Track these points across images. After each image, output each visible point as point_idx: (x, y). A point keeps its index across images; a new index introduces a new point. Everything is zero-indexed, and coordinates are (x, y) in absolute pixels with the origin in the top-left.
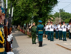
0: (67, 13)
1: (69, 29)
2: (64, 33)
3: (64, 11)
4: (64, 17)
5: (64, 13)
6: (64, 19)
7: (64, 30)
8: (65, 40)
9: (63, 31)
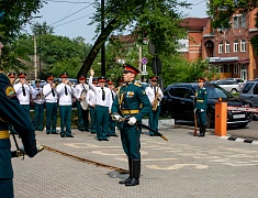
0: (60, 38)
1: (78, 97)
2: (63, 112)
3: (51, 31)
4: (49, 54)
5: (50, 40)
6: (49, 63)
7: (66, 101)
8: (66, 134)
9: (60, 104)
